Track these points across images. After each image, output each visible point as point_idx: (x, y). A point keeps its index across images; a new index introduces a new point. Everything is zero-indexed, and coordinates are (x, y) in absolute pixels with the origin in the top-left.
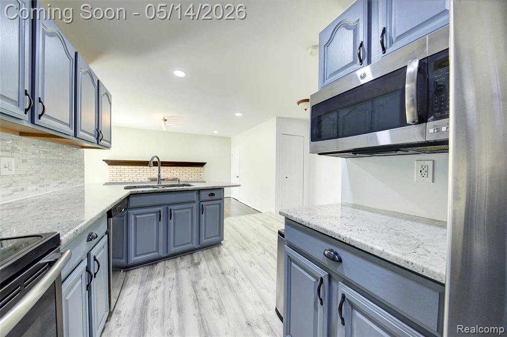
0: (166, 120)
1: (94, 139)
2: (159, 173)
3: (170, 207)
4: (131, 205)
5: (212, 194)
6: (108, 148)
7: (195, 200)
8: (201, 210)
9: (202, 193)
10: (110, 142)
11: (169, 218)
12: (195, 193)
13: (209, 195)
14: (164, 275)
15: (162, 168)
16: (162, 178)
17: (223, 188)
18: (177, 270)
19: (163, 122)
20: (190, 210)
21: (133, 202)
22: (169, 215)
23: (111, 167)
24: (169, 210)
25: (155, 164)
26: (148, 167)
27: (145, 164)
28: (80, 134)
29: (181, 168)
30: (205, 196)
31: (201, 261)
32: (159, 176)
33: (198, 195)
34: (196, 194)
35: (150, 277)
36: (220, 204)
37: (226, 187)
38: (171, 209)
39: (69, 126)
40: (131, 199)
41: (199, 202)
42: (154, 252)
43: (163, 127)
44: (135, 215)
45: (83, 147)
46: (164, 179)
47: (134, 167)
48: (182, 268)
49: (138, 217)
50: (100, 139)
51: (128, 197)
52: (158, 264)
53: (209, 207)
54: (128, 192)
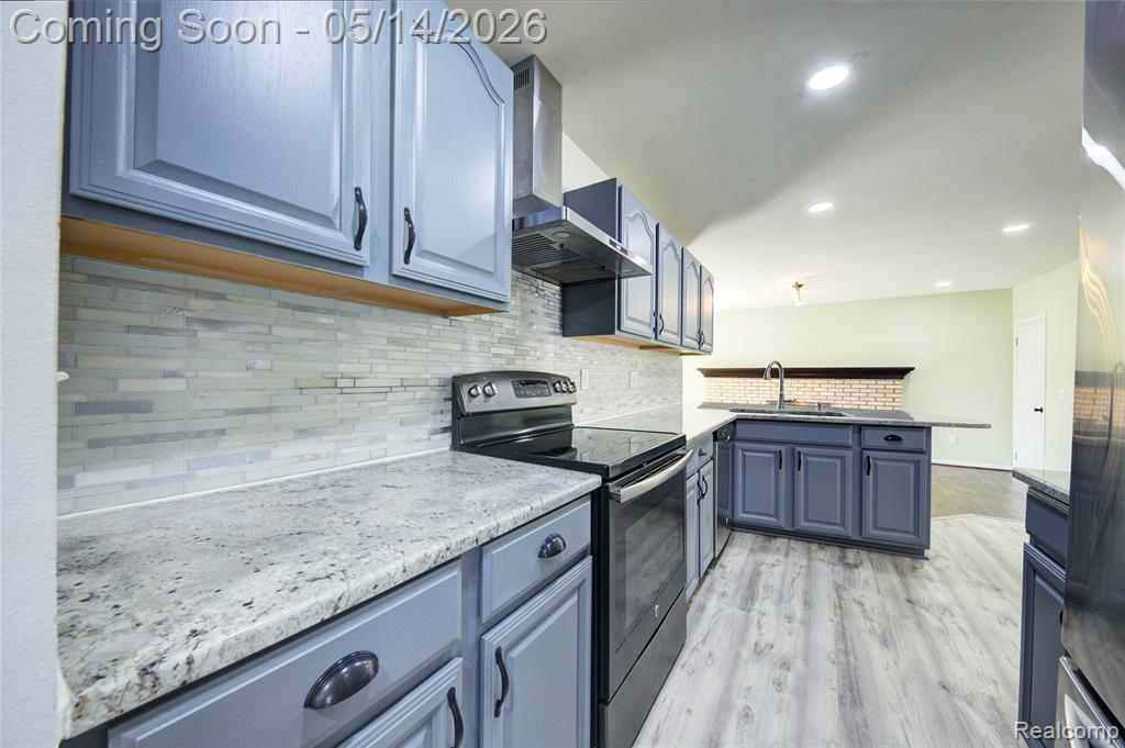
0: (800, 286)
1: (695, 344)
2: (782, 389)
3: (798, 449)
4: (739, 435)
5: (895, 439)
6: (709, 352)
7: (850, 443)
8: (865, 466)
9: (867, 432)
10: (712, 345)
11: (796, 468)
12: (851, 432)
13: (886, 438)
14: (787, 555)
15: (787, 382)
16: (786, 398)
17: (929, 429)
18: (810, 559)
19: (794, 291)
20: (838, 462)
21: (742, 431)
22: (797, 462)
23: (708, 379)
24: (796, 453)
25: (774, 373)
26: (761, 380)
27: (757, 373)
28: (686, 340)
29: (839, 381)
30: (874, 439)
31: (861, 564)
32: (781, 396)
33: (856, 436)
34: (853, 432)
35: (765, 550)
36: (917, 463)
37: (937, 425)
38: (799, 453)
39: (677, 334)
40: (738, 425)
41: (859, 449)
42: (770, 515)
43: (796, 300)
44: (743, 450)
45: (682, 354)
46: (789, 401)
47: (742, 380)
48: (820, 560)
49: (747, 454)
50: (702, 343)
51: (734, 422)
52: (778, 539)
53: (885, 464)
54: (732, 416)
